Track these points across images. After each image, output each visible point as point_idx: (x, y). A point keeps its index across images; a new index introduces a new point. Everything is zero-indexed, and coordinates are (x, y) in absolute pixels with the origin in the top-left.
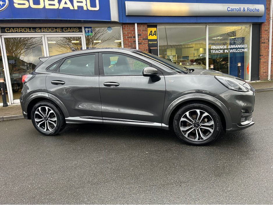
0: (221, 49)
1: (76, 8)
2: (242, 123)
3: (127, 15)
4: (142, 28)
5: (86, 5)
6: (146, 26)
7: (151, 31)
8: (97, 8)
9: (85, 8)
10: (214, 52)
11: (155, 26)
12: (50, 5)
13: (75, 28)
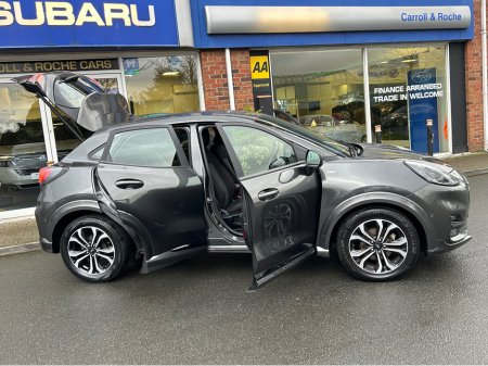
0: (393, 94)
1: (109, 23)
2: (453, 239)
3: (209, 32)
4: (240, 57)
5: (130, 16)
6: (247, 54)
7: (258, 63)
8: (152, 22)
9: (128, 23)
10: (380, 99)
11: (265, 53)
12: (56, 18)
13: (103, 60)
